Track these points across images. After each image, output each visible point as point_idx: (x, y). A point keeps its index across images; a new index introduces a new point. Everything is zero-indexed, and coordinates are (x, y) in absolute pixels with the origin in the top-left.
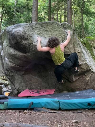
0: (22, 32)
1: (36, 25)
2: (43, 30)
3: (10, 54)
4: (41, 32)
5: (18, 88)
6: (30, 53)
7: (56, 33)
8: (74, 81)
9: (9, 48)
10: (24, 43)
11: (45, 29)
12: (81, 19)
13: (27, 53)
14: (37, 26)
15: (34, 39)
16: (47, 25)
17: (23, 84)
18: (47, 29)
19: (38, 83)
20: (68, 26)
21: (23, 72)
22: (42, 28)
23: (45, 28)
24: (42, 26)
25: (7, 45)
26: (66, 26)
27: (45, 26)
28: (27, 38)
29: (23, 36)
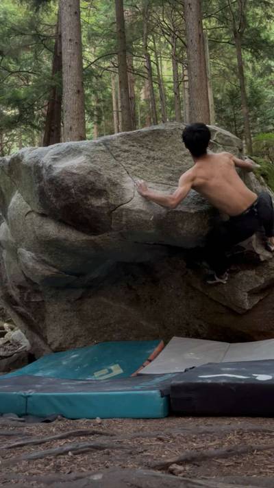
0: (89, 173)
1: (123, 143)
2: (148, 158)
3: (43, 239)
4: (142, 165)
5: (60, 344)
6: (110, 234)
7: (187, 164)
8: (248, 311)
9: (39, 218)
10: (93, 206)
11: (152, 153)
12: (233, 70)
13: (102, 233)
14: (125, 147)
15: (126, 192)
16: (158, 141)
17: (76, 328)
18: (158, 154)
19: (128, 324)
20: (220, 137)
21: (80, 292)
22: (142, 151)
23: (150, 149)
24: (143, 146)
25: (29, 209)
26: (214, 139)
27: (150, 144)
28: (105, 191)
29: (91, 183)
